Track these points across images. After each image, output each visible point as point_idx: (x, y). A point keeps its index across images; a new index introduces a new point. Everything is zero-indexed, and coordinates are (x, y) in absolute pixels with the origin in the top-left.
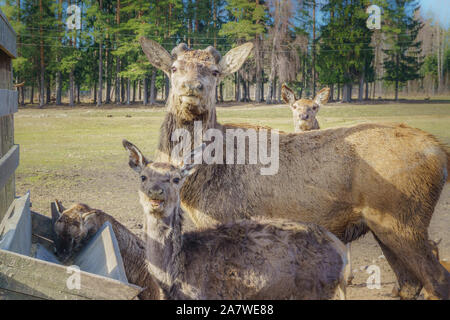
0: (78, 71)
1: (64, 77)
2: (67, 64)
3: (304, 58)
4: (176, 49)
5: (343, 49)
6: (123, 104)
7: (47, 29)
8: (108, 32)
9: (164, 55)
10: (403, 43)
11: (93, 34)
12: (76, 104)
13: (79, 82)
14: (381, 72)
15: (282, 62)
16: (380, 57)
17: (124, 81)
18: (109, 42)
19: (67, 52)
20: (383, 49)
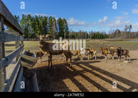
0: (31, 36)
1: (29, 37)
2: (30, 36)
3: (57, 35)
4: (40, 35)
5: (61, 34)
6: (37, 40)
7: (27, 32)
8: (35, 32)
9: (39, 36)
10: (67, 34)
11: (33, 32)
12: (31, 40)
13: (31, 38)
14: (65, 37)
15: (54, 36)
16: (65, 35)
17: (37, 38)
18: (35, 33)
19: (30, 34)
20: (65, 34)
